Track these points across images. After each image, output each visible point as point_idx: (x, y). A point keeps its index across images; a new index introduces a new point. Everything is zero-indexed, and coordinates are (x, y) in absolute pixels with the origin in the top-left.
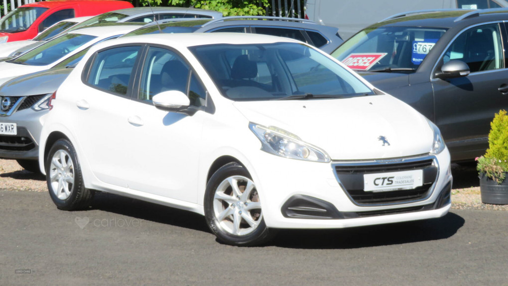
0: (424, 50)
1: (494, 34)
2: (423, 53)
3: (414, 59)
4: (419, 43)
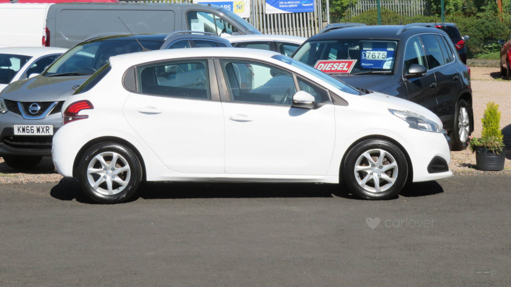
0: (374, 57)
1: (416, 44)
2: (372, 59)
3: (363, 64)
4: (367, 52)
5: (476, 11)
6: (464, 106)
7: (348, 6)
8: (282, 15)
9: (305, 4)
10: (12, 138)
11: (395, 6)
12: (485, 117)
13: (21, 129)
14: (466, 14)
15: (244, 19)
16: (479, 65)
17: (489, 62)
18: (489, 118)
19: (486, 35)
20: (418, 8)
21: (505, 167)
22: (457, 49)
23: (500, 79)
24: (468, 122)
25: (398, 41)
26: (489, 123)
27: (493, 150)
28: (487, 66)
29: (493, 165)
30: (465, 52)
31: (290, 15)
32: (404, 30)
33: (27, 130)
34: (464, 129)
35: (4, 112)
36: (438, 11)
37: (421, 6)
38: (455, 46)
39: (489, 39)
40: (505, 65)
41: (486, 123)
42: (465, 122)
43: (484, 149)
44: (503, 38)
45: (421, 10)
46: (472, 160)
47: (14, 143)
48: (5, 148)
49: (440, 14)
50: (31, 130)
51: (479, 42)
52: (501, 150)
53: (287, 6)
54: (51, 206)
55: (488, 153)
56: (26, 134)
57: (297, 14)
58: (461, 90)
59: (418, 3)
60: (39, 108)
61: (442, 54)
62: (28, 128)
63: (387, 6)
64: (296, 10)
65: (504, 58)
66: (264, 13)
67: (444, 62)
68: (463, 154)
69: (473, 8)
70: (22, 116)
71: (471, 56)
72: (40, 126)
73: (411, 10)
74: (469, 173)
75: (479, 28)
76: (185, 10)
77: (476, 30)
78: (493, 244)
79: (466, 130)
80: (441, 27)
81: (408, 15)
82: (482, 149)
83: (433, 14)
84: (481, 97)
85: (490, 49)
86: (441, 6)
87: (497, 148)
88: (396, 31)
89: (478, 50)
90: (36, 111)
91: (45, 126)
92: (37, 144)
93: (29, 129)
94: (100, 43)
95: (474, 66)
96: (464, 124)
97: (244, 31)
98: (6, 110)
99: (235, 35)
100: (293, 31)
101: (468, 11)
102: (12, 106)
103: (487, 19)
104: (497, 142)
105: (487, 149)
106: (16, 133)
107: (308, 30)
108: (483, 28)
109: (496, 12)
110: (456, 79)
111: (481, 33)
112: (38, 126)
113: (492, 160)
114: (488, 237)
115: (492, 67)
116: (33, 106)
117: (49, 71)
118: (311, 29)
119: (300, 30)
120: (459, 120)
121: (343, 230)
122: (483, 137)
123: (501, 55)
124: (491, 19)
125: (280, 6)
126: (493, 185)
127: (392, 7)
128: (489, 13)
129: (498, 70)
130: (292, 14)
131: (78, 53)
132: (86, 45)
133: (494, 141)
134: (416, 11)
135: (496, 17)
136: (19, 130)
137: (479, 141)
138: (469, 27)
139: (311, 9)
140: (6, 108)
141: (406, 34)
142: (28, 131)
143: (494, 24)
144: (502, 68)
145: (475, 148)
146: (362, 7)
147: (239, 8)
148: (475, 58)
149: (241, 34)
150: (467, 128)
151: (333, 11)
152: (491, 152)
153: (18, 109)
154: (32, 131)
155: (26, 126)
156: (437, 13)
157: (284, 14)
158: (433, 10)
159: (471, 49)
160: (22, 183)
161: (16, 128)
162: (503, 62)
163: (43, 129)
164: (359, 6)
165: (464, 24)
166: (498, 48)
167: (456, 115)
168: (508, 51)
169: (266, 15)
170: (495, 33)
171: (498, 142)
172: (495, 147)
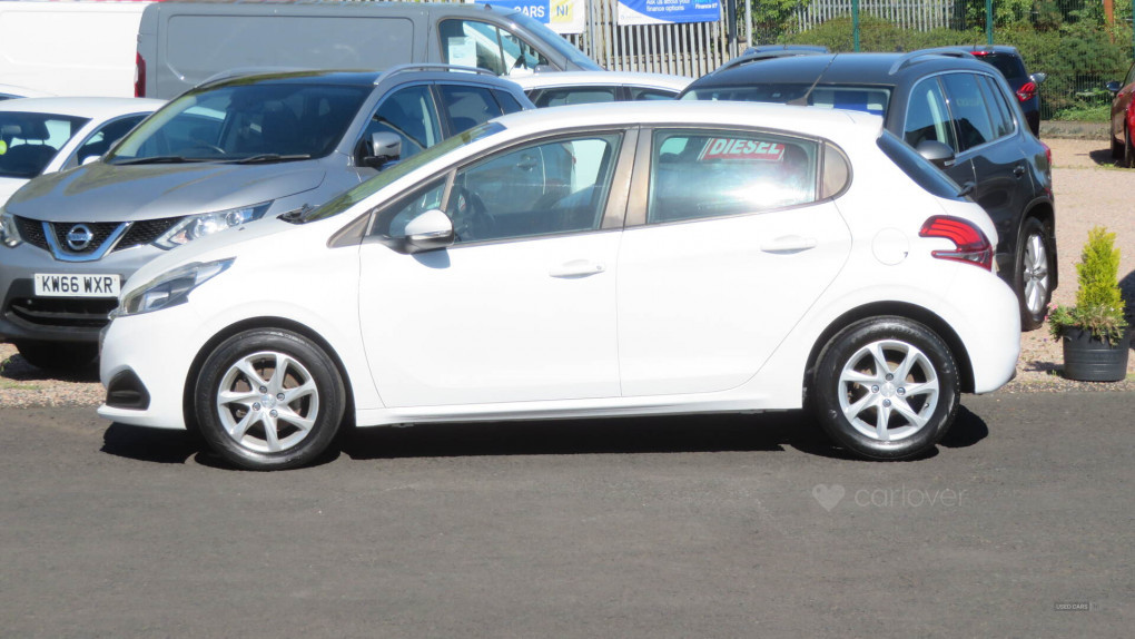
1: (931, 95)
5: (1060, 19)
6: (1036, 232)
7: (792, 9)
8: (653, 29)
9: (701, 4)
10: (30, 302)
11: (890, 9)
12: (1085, 261)
13: (50, 284)
14: (1040, 27)
15: (564, 36)
16: (1066, 134)
17: (1087, 127)
18: (1094, 262)
19: (1078, 72)
20: (939, 14)
21: (1128, 372)
22: (1020, 100)
23: (1111, 165)
24: (1044, 266)
25: (891, 89)
26: (1093, 273)
27: (1102, 334)
28: (1083, 137)
29: (1101, 368)
30: (1037, 108)
31: (669, 28)
32: (906, 64)
33: (63, 284)
34: (1035, 283)
35: (13, 243)
36: (980, 21)
37: (944, 10)
38: (1016, 95)
39: (1086, 79)
40: (1121, 137)
41: (1087, 275)
42: (1039, 268)
43: (1082, 333)
44: (1116, 78)
45: (944, 17)
46: (1055, 355)
47: (35, 313)
48: (15, 325)
49: (984, 26)
50: (73, 284)
51: (1064, 86)
52: (1120, 336)
53: (663, 9)
54: (100, 463)
55: (1090, 341)
56: (60, 293)
57: (684, 27)
58: (1031, 197)
59: (939, 3)
60: (90, 236)
61: (989, 115)
62: (65, 281)
63: (874, 9)
64: (681, 18)
65: (1119, 119)
66: (614, 23)
67: (994, 133)
68: (1033, 339)
69: (1053, 15)
70: (53, 254)
71: (1049, 114)
72: (93, 276)
73: (922, 18)
74: (1047, 386)
75: (1064, 55)
76: (436, 17)
77: (1059, 59)
78: (1107, 572)
79: (1040, 285)
80: (986, 54)
81: (918, 28)
82: (1077, 333)
83: (970, 27)
84: (1071, 207)
85: (1088, 100)
86: (987, 10)
87: (1110, 331)
88: (888, 66)
89: (1063, 101)
90: (83, 242)
91: (104, 276)
92: (86, 316)
93: (68, 282)
94: (231, 91)
95: (1055, 137)
96: (1037, 273)
97: (561, 62)
98: (19, 239)
99: (541, 71)
100: (675, 61)
101: (1041, 19)
102: (31, 230)
103: (1081, 37)
104: (1110, 318)
105: (1088, 334)
106: (39, 291)
107: (706, 59)
108: (1074, 56)
109: (1102, 22)
110: (1019, 174)
111: (1070, 67)
112: (88, 277)
113: (1100, 357)
114: (1094, 553)
115: (1093, 139)
116: (77, 231)
117: (118, 153)
118: (713, 58)
119: (690, 60)
120: (1026, 263)
121: (757, 532)
122: (1079, 305)
123: (1113, 114)
124: (1090, 37)
125: (649, 9)
126: (1102, 416)
127: (884, 12)
128: (1086, 24)
129: (1106, 145)
130: (672, 26)
131: (187, 111)
132: (204, 94)
133: (1105, 314)
134: (934, 21)
135: (1102, 33)
136: (45, 284)
137: (1070, 314)
138: (1045, 54)
139: (714, 16)
140: (18, 235)
141: (909, 72)
142: (65, 288)
143: (1097, 47)
144: (1115, 142)
145: (1061, 331)
146: (822, 12)
147: (563, 13)
148: (1057, 118)
149: (556, 70)
150: (1044, 282)
151: (762, 18)
152: (1097, 338)
153: (44, 238)
154: (75, 288)
155: (61, 276)
156: (978, 24)
157: (657, 26)
158: (970, 19)
159: (1049, 101)
160: (48, 404)
161: (38, 279)
162: (1116, 130)
163: (98, 283)
164: (814, 10)
165: (1035, 48)
166: (1106, 99)
167: (1019, 253)
168: (1128, 106)
169: (619, 28)
170: (1099, 67)
171: (1112, 315)
172: (1106, 329)
